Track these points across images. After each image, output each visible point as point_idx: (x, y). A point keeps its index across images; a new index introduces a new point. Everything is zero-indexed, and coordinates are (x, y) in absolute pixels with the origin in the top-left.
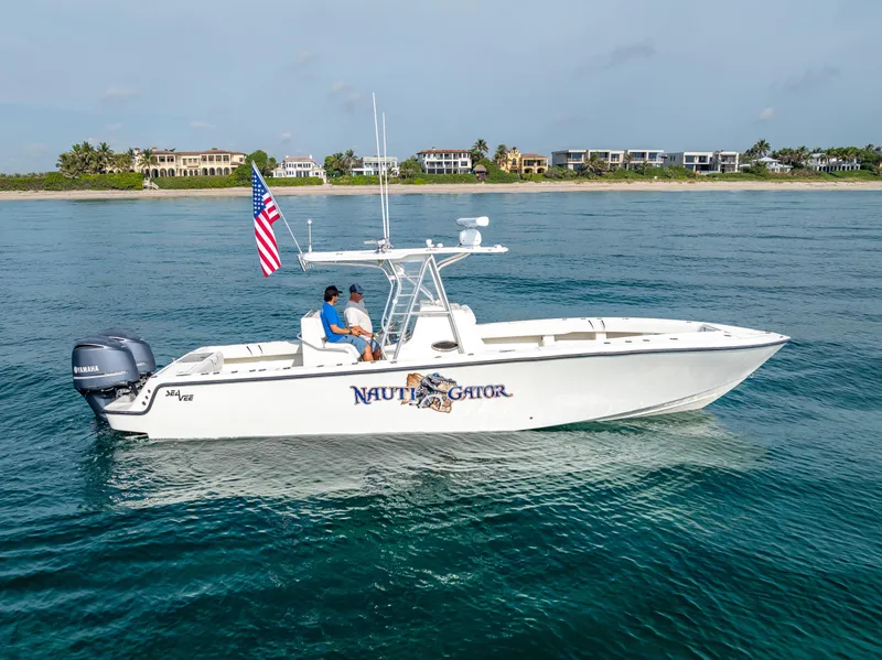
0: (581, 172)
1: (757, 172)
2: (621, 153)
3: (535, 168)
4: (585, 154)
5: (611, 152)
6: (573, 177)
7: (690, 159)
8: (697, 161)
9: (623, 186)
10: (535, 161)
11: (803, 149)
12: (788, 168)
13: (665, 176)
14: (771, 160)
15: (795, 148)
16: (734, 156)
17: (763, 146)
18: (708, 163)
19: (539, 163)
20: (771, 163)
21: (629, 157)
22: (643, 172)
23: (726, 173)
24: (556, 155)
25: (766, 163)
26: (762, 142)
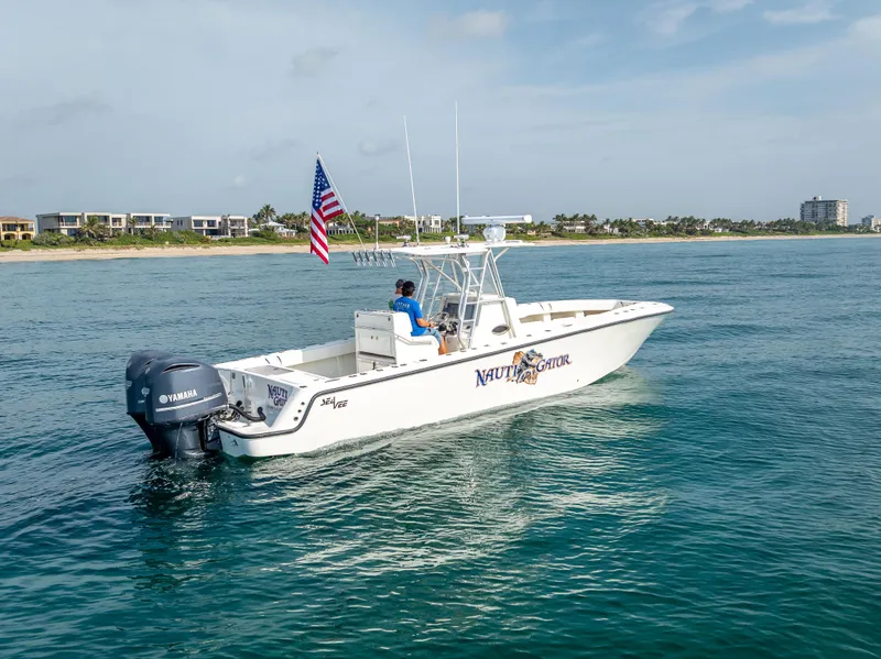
0: (78, 238)
1: (266, 236)
2: (123, 216)
3: (19, 234)
4: (81, 217)
5: (111, 216)
6: (69, 244)
7: (198, 223)
8: (205, 226)
9: (131, 252)
10: (16, 225)
11: (304, 214)
12: (294, 232)
13: (177, 242)
14: (277, 224)
15: (297, 213)
16: (243, 221)
17: (268, 211)
18: (217, 227)
19: (23, 229)
20: (278, 227)
21: (132, 221)
22: (150, 237)
23: (237, 238)
24: (42, 219)
25: (273, 227)
26: (268, 207)
